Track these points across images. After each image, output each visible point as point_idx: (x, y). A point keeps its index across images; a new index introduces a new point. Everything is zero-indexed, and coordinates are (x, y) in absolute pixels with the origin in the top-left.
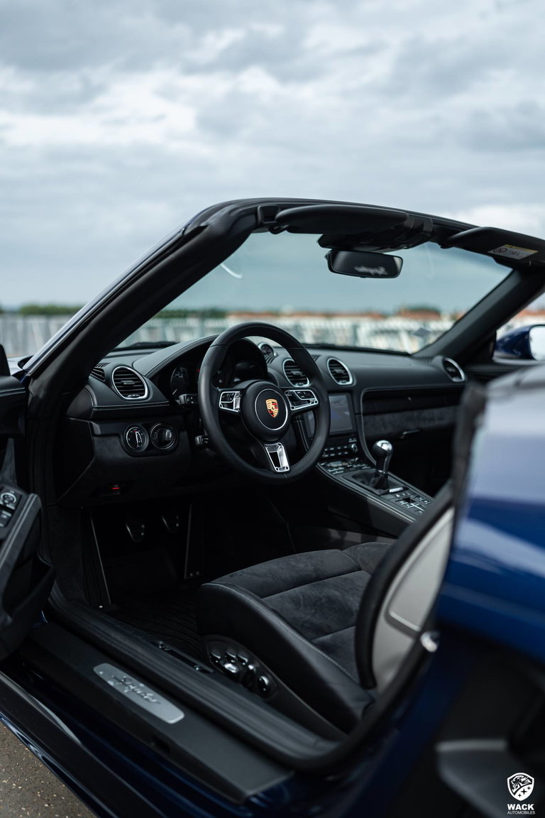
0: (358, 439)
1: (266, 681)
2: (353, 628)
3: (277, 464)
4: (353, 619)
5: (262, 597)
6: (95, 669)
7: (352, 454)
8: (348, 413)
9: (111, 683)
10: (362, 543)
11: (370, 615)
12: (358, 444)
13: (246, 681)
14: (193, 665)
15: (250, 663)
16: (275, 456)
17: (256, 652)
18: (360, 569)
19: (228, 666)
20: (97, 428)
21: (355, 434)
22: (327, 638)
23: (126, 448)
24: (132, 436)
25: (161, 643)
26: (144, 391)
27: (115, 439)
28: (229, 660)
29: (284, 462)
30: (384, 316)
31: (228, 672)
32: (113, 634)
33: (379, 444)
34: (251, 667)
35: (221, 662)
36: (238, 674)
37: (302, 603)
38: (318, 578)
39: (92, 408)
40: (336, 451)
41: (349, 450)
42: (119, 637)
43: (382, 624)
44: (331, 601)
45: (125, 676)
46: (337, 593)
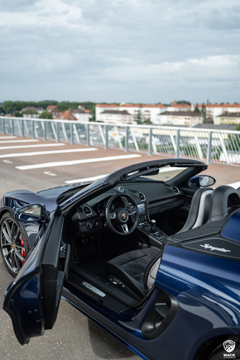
0: (147, 216)
1: (123, 286)
2: (144, 273)
3: (125, 230)
4: (144, 270)
5: (120, 266)
6: (83, 283)
7: (145, 220)
8: (144, 209)
9: (87, 287)
10: (148, 247)
11: (147, 275)
12: (147, 217)
13: (119, 286)
14: (106, 283)
15: (120, 282)
16: (124, 228)
17: (121, 280)
18: (146, 255)
19: (114, 282)
20: (80, 224)
21: (146, 214)
22: (137, 275)
23: (87, 228)
24: (88, 224)
25: (98, 277)
26: (91, 212)
27: (84, 226)
28: (114, 281)
29: (127, 230)
30: (166, 106)
31: (114, 284)
32: (86, 274)
33: (152, 221)
34: (120, 283)
35: (113, 282)
36: (116, 284)
37: (132, 266)
38: (136, 259)
39: (79, 219)
40: (141, 220)
41: (144, 219)
42: (87, 275)
43: (149, 276)
44: (139, 265)
45: (90, 285)
46: (140, 263)
